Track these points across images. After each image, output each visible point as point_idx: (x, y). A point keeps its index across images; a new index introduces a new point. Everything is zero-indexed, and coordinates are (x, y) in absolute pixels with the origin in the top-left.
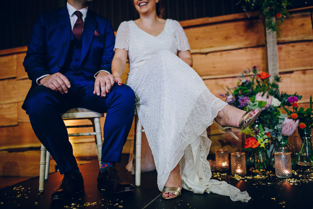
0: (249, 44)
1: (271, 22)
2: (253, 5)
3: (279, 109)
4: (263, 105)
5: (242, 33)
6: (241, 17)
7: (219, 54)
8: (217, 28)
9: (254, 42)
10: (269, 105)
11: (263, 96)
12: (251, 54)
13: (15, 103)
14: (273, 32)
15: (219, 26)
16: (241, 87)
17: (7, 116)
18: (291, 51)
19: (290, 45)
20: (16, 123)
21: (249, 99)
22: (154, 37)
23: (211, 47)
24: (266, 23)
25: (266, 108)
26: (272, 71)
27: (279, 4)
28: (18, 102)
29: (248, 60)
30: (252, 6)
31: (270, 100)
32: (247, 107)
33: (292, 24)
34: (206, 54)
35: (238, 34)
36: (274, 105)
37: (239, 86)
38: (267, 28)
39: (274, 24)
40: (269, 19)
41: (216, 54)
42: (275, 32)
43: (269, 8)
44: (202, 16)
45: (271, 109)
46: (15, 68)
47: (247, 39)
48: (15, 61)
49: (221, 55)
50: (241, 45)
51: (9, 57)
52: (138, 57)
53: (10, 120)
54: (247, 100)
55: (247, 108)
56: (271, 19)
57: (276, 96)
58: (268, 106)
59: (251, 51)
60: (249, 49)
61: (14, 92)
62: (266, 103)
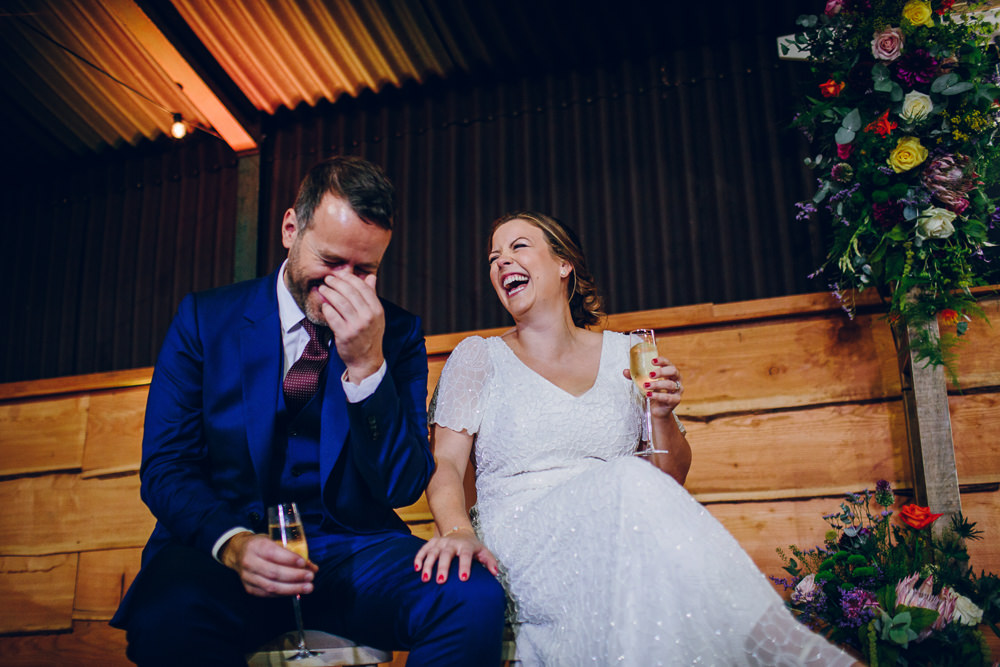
0: (847, 393)
1: (925, 338)
2: (863, 279)
3: (978, 633)
4: (925, 621)
5: (822, 358)
6: (818, 307)
7: (749, 420)
8: (741, 337)
9: (864, 387)
10: (946, 621)
11: (917, 585)
12: (851, 422)
13: (69, 553)
14: (934, 369)
15: (744, 330)
16: (841, 552)
17: (39, 599)
18: (983, 417)
19: (979, 397)
20: (67, 625)
21: (874, 600)
22: (572, 397)
23: (725, 398)
24: (910, 340)
25: (936, 632)
26: (939, 494)
27: (948, 283)
28: (79, 552)
29: (845, 444)
30: (860, 281)
31: (948, 605)
32: (870, 628)
33: (983, 333)
34: (708, 419)
35: (810, 358)
36: (964, 621)
37: (832, 546)
38: (913, 355)
39: (935, 342)
40: (917, 325)
41: (738, 420)
42: (940, 368)
43: (915, 291)
44: (691, 301)
45: (953, 636)
46: (82, 437)
47: (838, 377)
48: (85, 416)
49: (756, 424)
50: (821, 396)
51: (68, 403)
52: (514, 458)
53: (48, 612)
54: (869, 602)
55: (869, 632)
56: (925, 327)
57: (964, 589)
58: (943, 626)
59: (853, 413)
60: (846, 409)
61: (71, 517)
62: (935, 614)
